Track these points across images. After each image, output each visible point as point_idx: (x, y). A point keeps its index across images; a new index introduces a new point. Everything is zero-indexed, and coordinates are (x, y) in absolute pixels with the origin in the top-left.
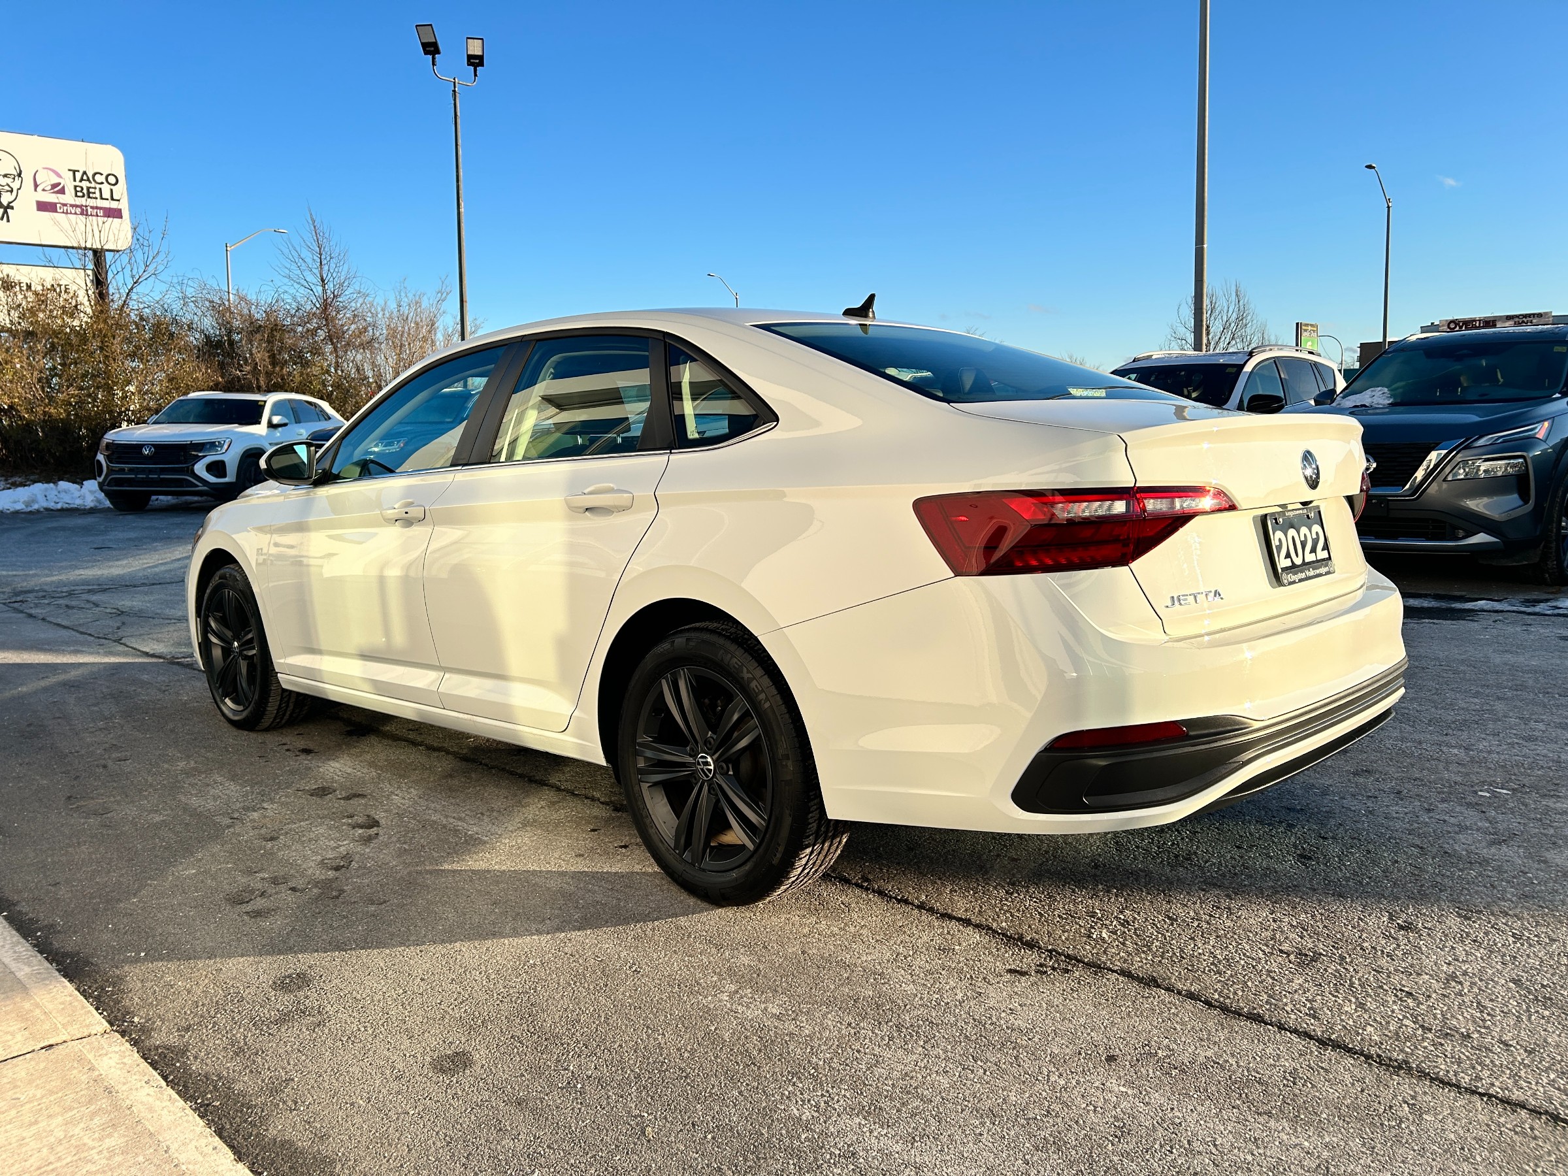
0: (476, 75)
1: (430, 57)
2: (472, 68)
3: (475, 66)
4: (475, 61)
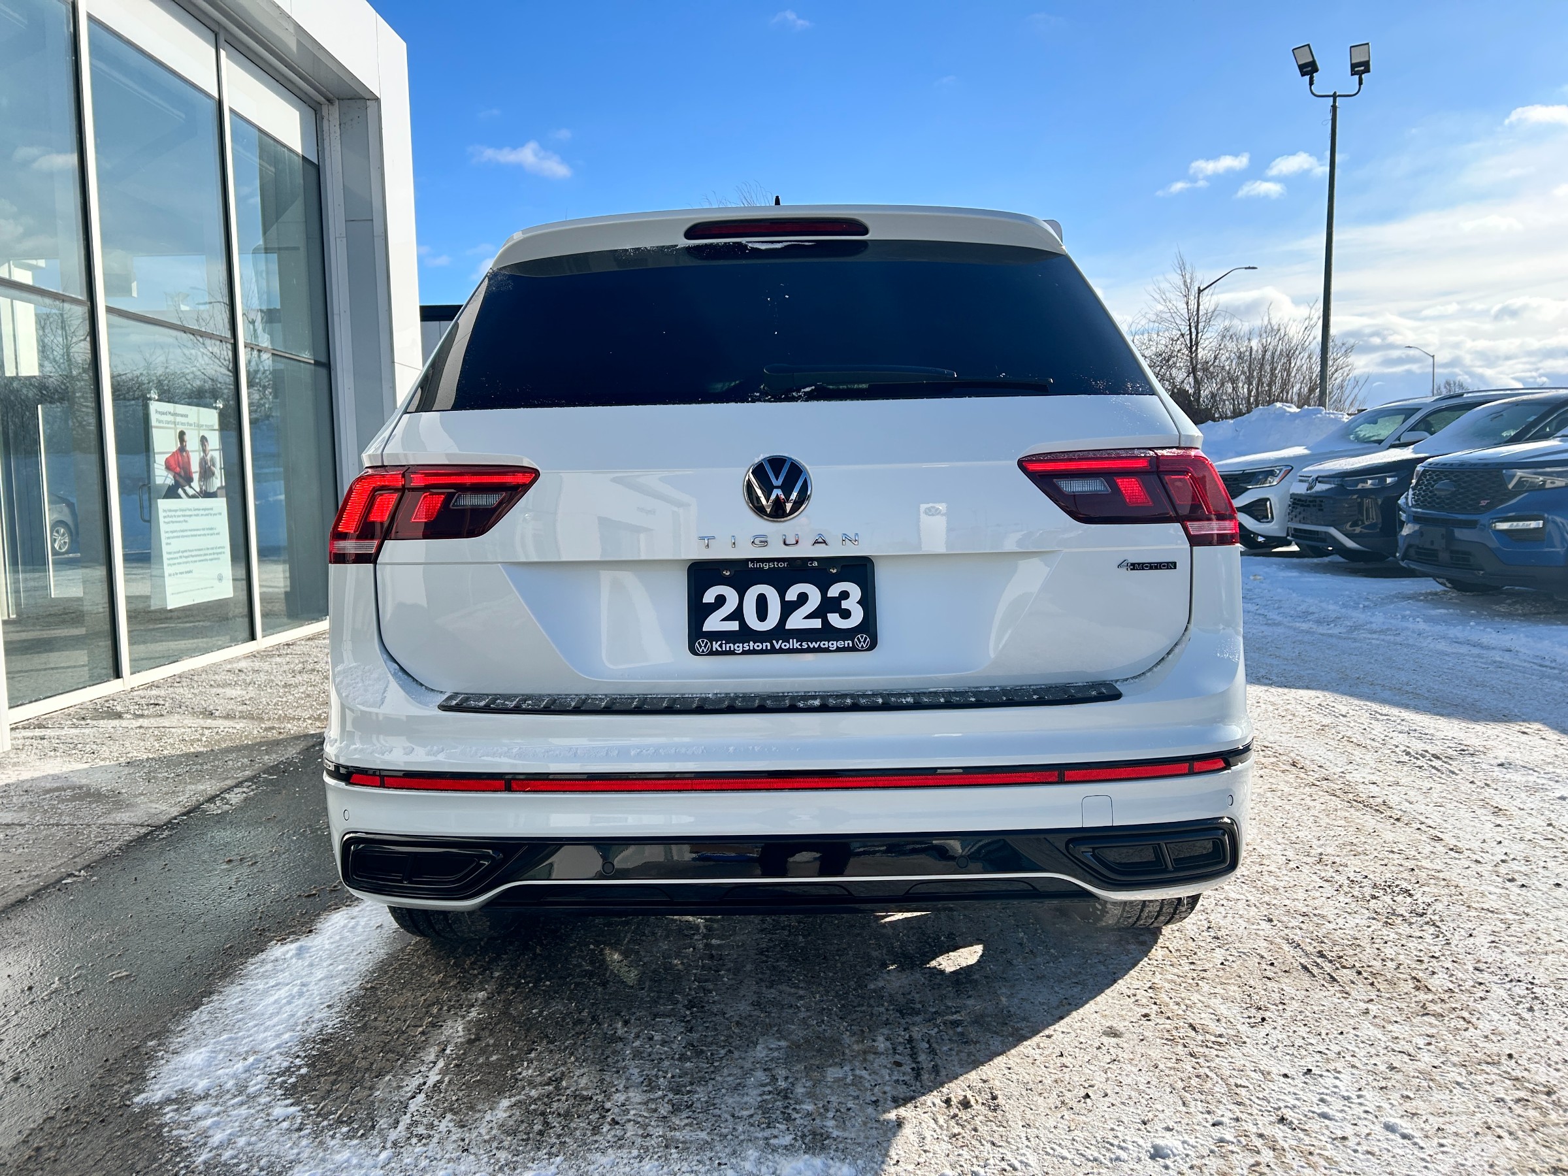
0: (1360, 83)
1: (1307, 78)
2: (1357, 77)
3: (1360, 74)
4: (1360, 68)
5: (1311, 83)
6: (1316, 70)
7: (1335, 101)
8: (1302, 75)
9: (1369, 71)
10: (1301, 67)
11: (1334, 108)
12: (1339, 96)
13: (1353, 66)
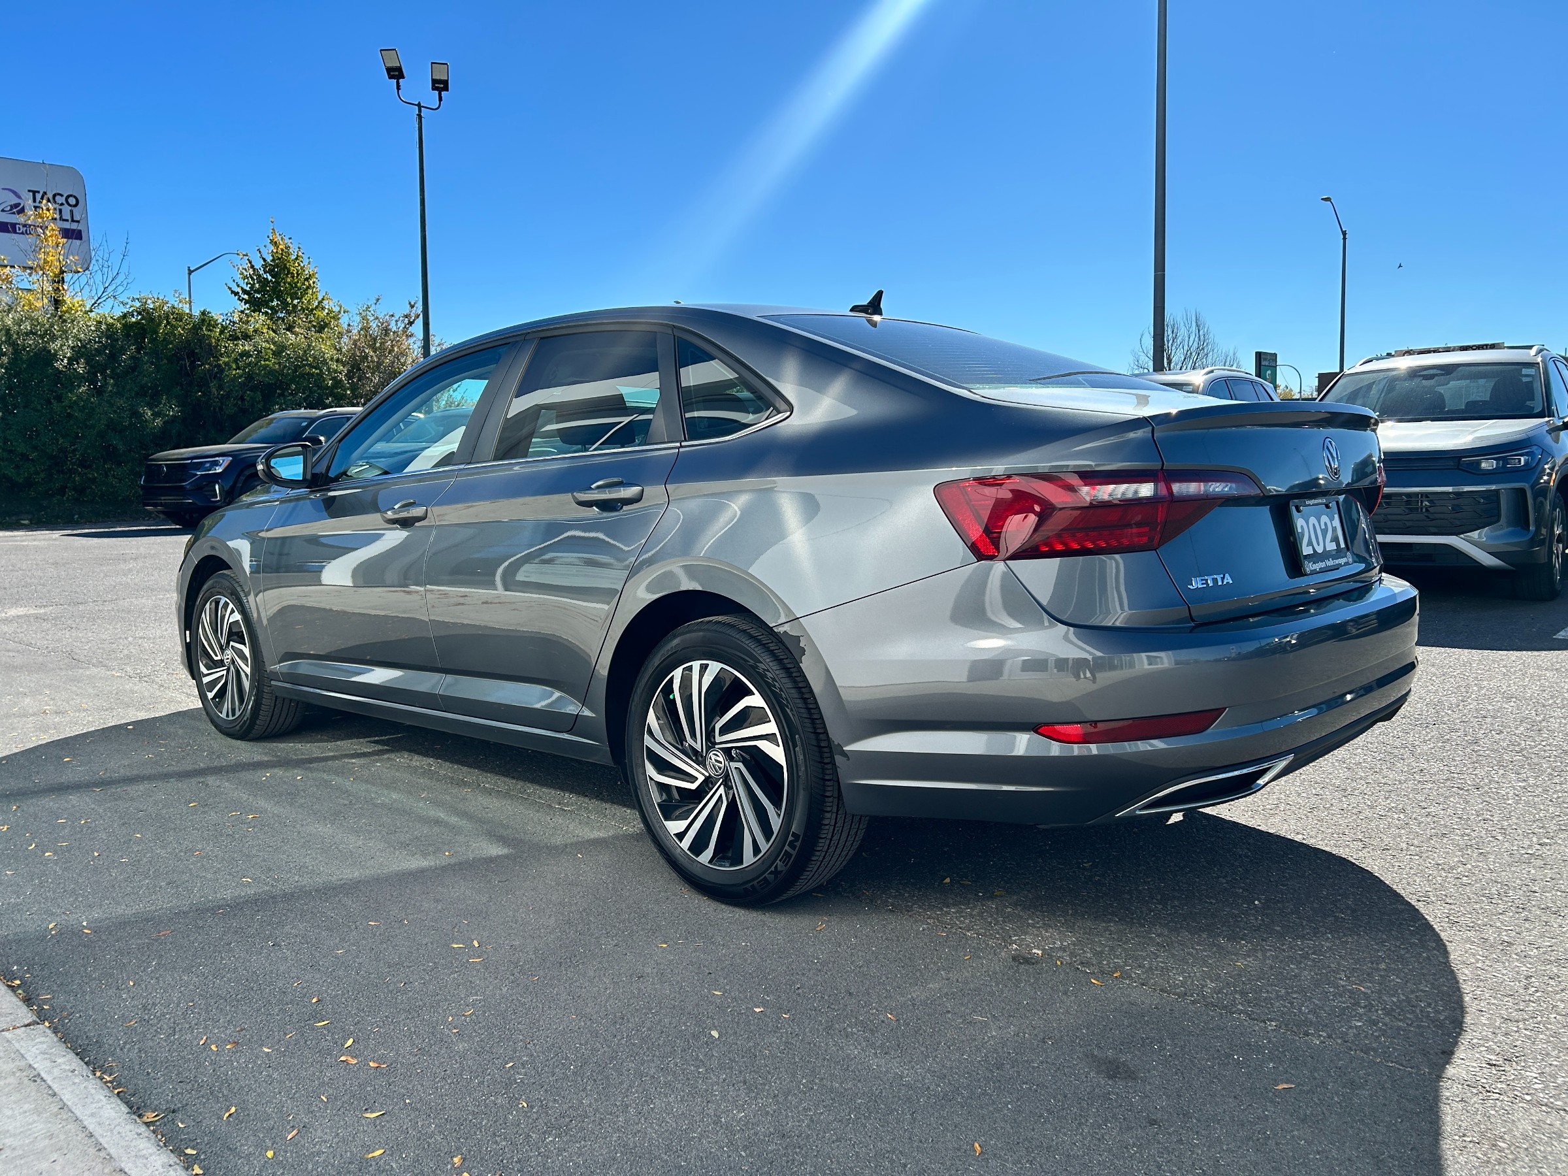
1: (395, 81)
2: (437, 93)
3: (440, 90)
4: (440, 86)
5: (398, 88)
6: (404, 78)
7: (420, 111)
8: (390, 78)
9: (447, 90)
10: (389, 70)
11: (420, 116)
12: (423, 107)
13: (434, 82)
